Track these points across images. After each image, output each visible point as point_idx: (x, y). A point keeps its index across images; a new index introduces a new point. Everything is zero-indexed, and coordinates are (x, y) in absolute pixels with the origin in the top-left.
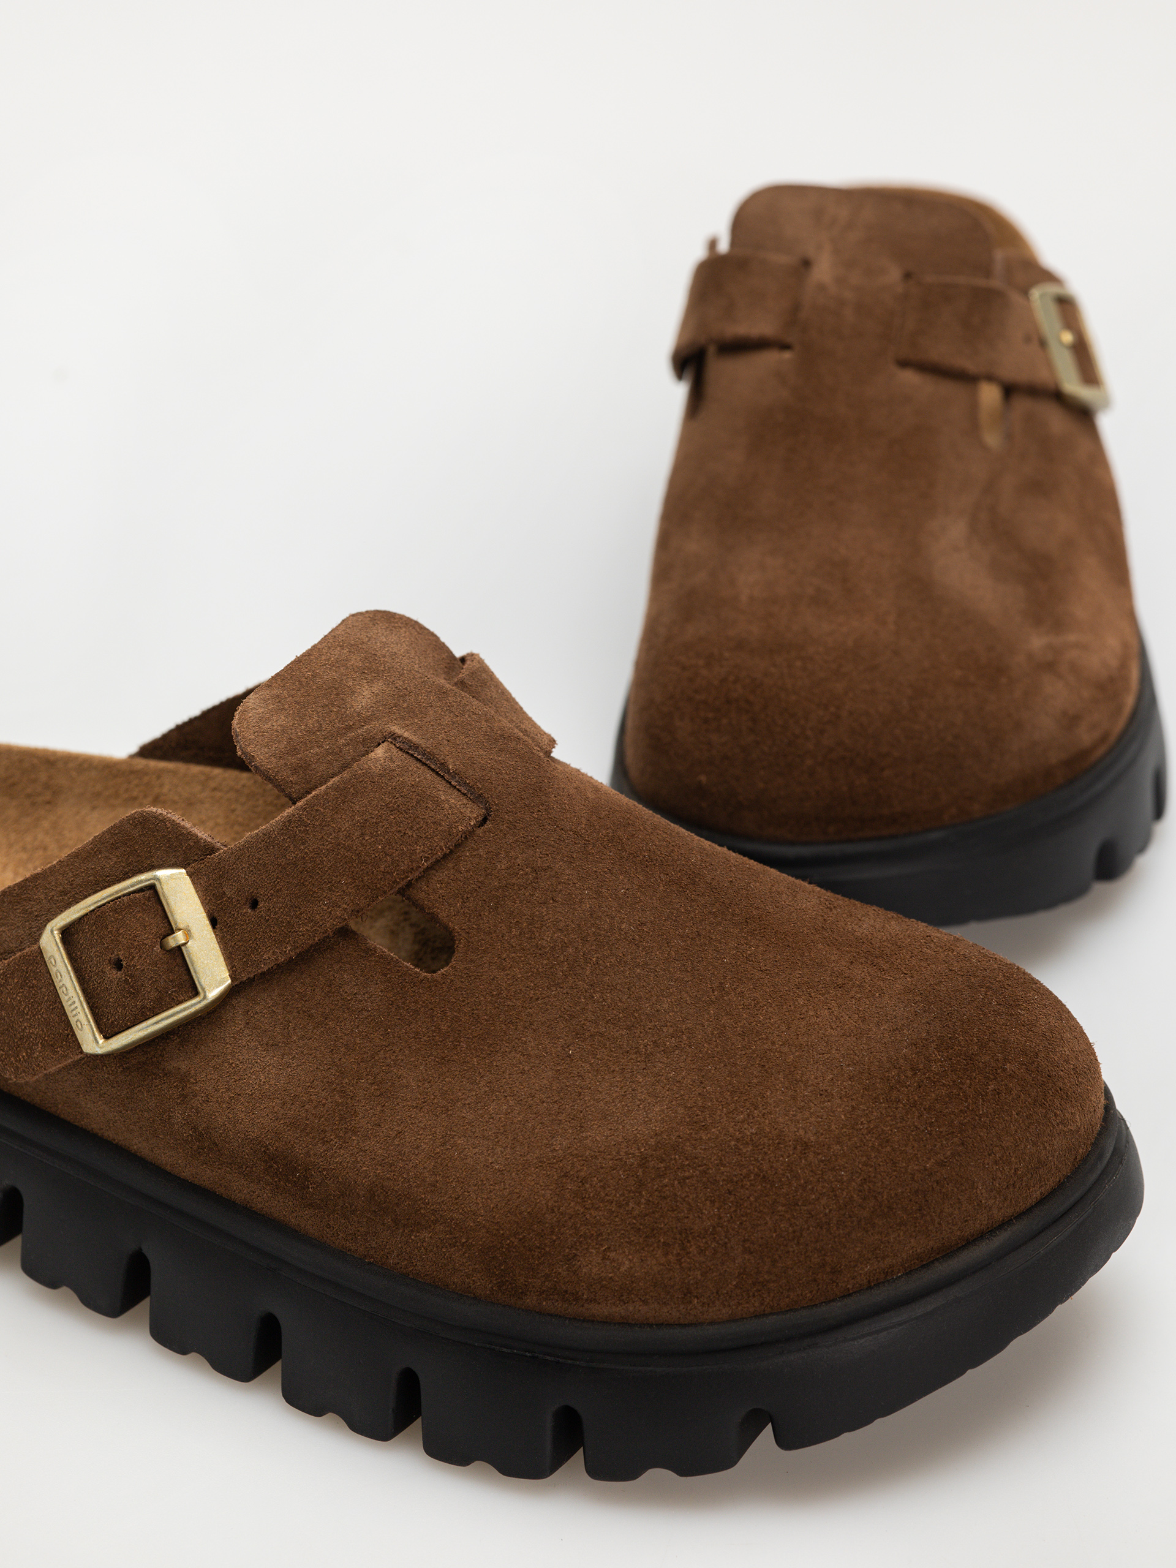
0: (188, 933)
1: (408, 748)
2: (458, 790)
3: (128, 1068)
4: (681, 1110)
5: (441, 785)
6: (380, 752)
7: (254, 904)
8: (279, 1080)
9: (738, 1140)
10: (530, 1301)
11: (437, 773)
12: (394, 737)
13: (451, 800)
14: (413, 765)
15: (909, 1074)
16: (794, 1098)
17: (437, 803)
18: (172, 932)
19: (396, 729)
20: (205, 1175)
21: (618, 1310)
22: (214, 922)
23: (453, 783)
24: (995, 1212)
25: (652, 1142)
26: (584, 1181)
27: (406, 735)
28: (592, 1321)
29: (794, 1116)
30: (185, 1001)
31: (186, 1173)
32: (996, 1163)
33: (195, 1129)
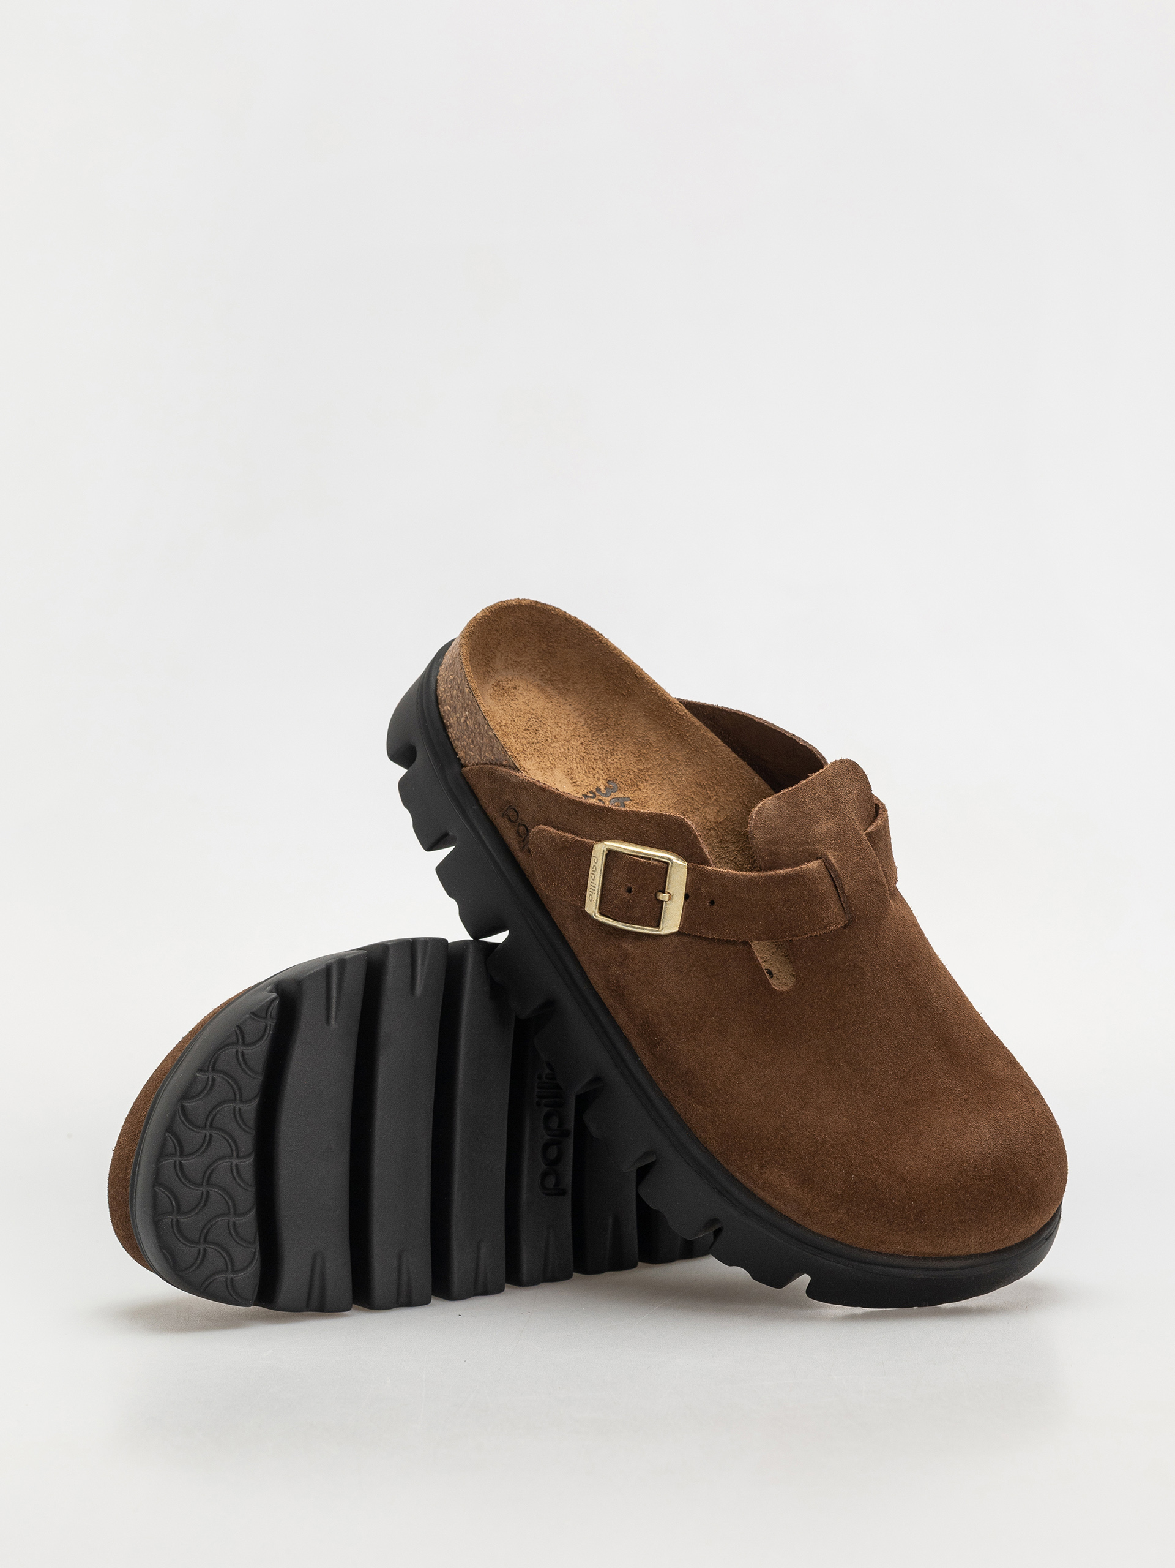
0: (670, 898)
1: (829, 868)
2: (842, 904)
3: (602, 930)
4: (855, 1126)
5: (834, 897)
6: (814, 864)
7: (712, 903)
8: (673, 990)
9: (874, 1159)
10: (732, 1169)
11: (837, 890)
12: (826, 860)
13: (834, 908)
14: (827, 880)
15: (972, 1169)
16: (912, 1152)
17: (828, 908)
18: (663, 892)
19: (829, 855)
20: (609, 1001)
21: (770, 1200)
22: (687, 896)
23: (842, 899)
24: (972, 1250)
25: (833, 1135)
26: (791, 1135)
27: (833, 861)
28: (754, 1196)
29: (907, 1161)
30: (652, 927)
31: (600, 992)
32: (987, 1231)
33: (618, 982)
